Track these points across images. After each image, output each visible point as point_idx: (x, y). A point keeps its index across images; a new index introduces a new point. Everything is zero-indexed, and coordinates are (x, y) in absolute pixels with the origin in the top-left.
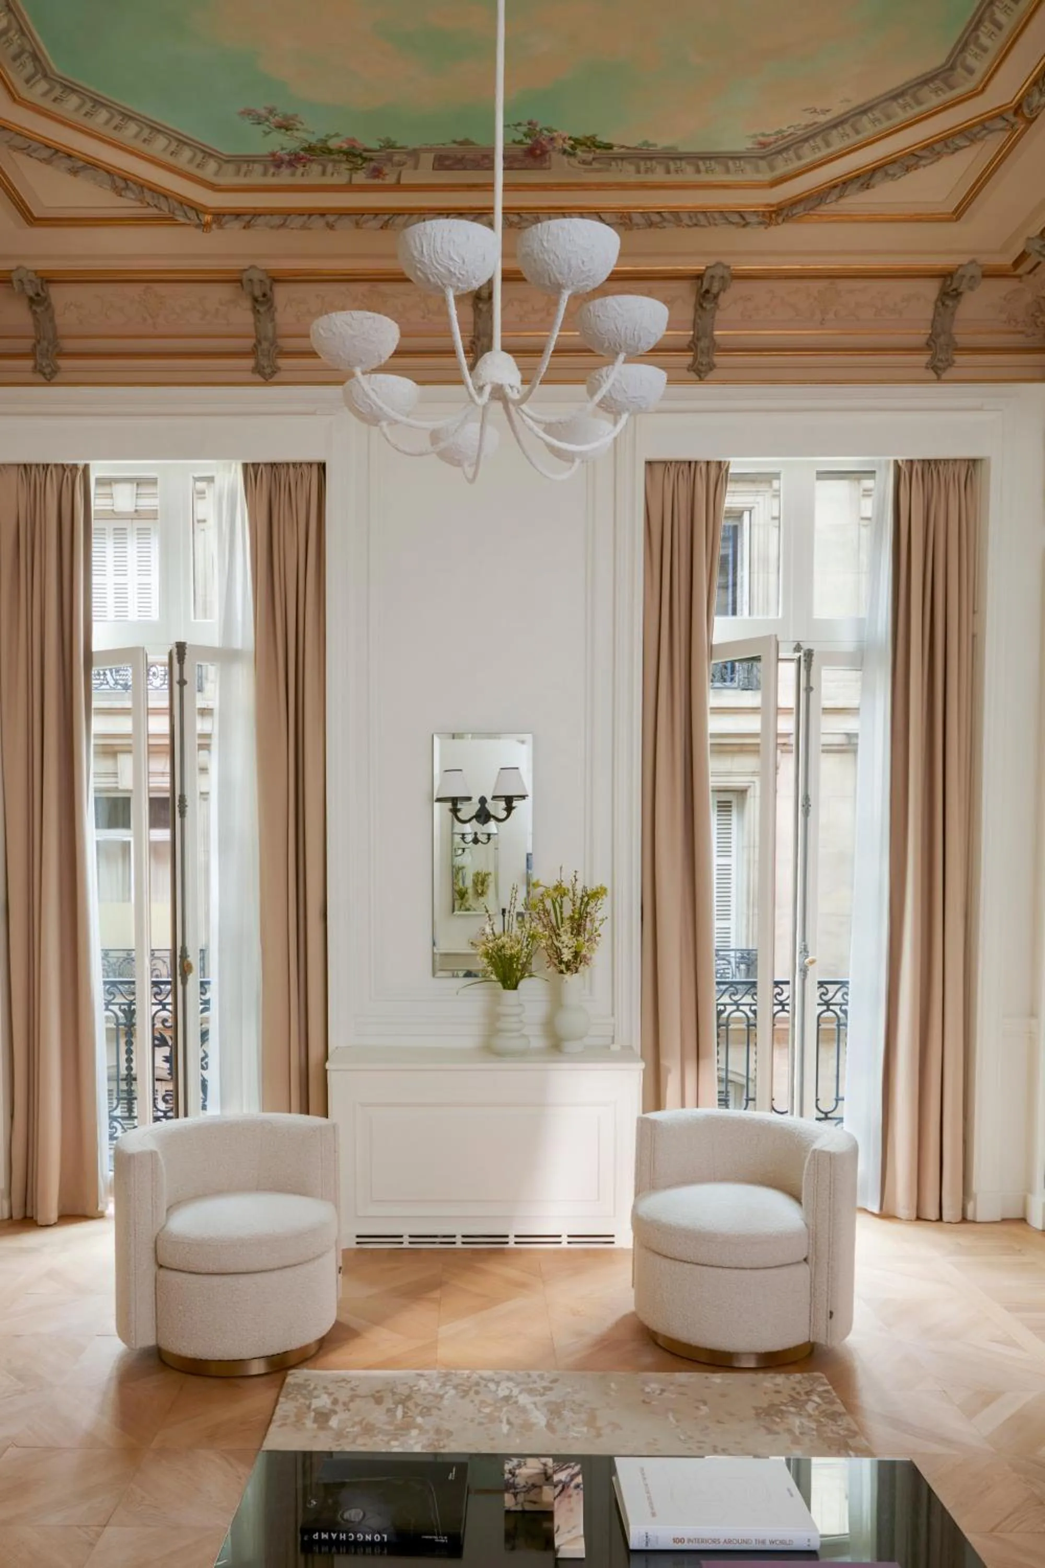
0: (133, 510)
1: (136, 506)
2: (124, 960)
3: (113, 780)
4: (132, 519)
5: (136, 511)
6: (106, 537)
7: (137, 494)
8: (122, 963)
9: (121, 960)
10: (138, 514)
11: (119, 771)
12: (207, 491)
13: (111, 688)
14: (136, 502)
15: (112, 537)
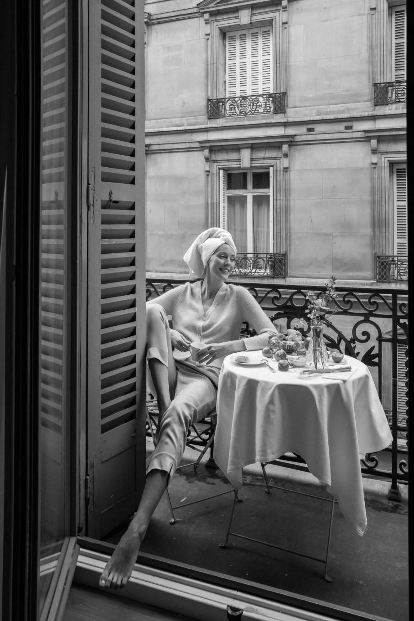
0: (249, 23)
1: (251, 20)
2: (243, 259)
3: (238, 163)
4: (249, 29)
5: (251, 23)
6: (236, 40)
7: (251, 14)
8: (241, 260)
9: (241, 259)
10: (252, 25)
11: (241, 158)
12: (288, 7)
13: (238, 115)
14: (251, 18)
15: (239, 39)
